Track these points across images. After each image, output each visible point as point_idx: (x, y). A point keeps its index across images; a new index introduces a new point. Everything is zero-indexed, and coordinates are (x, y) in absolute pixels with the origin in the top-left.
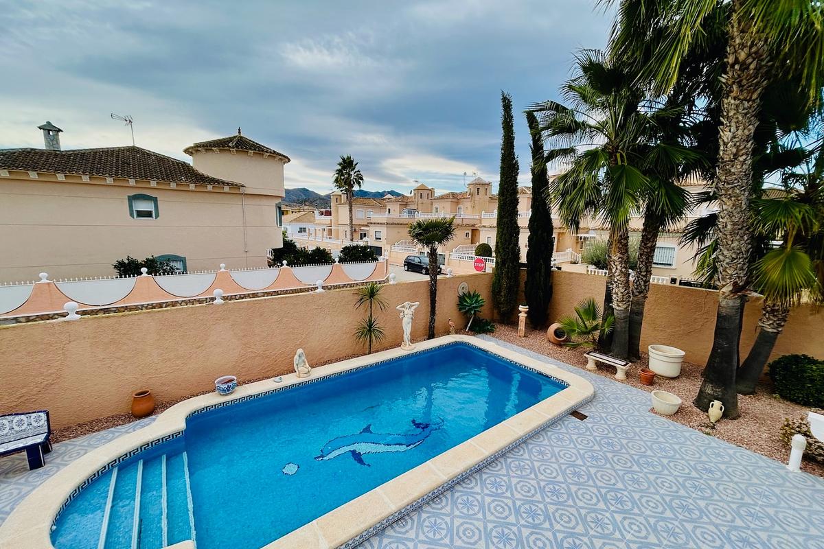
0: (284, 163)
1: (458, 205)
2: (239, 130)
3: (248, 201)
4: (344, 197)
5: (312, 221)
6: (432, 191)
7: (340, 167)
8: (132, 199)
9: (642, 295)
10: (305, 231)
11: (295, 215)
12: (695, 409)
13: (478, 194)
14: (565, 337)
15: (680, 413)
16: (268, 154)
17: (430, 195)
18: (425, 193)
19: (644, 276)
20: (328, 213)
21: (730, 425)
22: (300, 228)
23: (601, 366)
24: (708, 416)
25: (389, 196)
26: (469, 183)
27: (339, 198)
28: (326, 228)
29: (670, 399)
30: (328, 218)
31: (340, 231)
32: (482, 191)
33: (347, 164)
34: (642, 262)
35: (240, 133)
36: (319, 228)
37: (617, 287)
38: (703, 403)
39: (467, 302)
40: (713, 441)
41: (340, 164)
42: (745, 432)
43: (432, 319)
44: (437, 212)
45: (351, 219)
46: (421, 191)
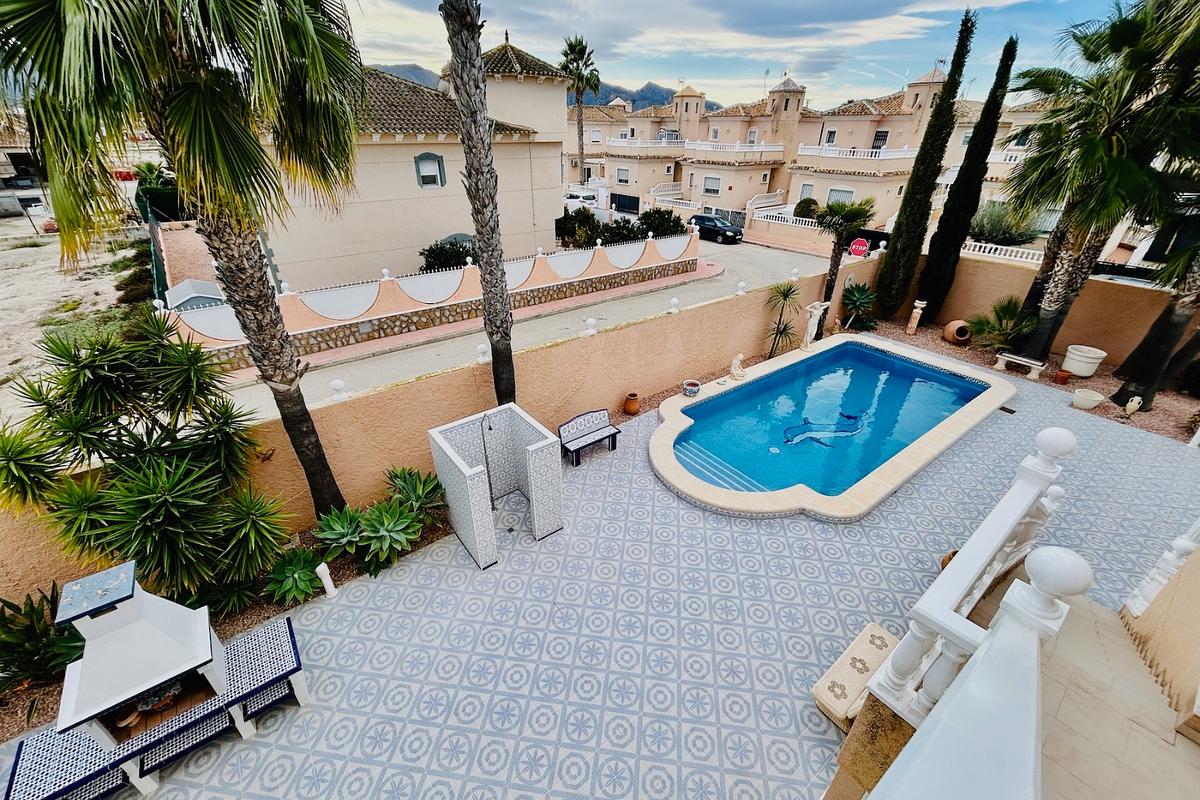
1: (750, 126)
2: (507, 34)
3: (537, 152)
8: (419, 160)
9: (1074, 293)
12: (1112, 404)
13: (786, 109)
14: (968, 336)
15: (1098, 409)
17: (700, 107)
19: (1084, 273)
21: (1144, 415)
23: (1011, 367)
24: (1124, 410)
26: (771, 89)
29: (1093, 396)
32: (792, 104)
34: (1087, 257)
35: (507, 39)
37: (1056, 286)
38: (1121, 399)
39: (855, 296)
40: (1127, 428)
42: (1155, 421)
43: (824, 317)
44: (716, 137)
45: (581, 148)
46: (686, 100)
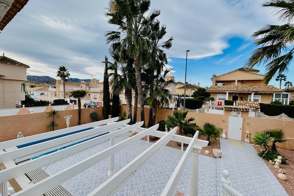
0: (27, 68)
3: (6, 82)
4: (62, 81)
5: (47, 90)
6: (98, 81)
7: (59, 70)
9: (136, 110)
10: (43, 94)
11: (39, 88)
16: (18, 64)
17: (97, 82)
18: (95, 81)
19: (136, 105)
20: (55, 87)
22: (41, 93)
25: (83, 81)
27: (60, 81)
28: (54, 93)
30: (55, 89)
31: (60, 95)
33: (63, 69)
35: (4, 55)
36: (49, 93)
39: (93, 115)
41: (59, 69)
43: (79, 121)
45: (64, 90)
46: (94, 81)
